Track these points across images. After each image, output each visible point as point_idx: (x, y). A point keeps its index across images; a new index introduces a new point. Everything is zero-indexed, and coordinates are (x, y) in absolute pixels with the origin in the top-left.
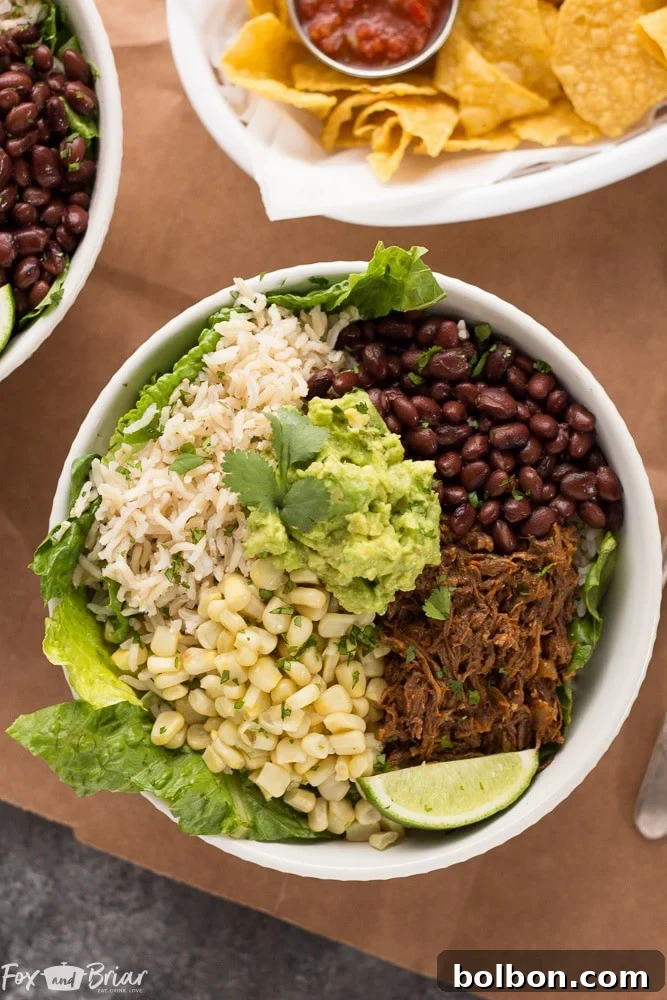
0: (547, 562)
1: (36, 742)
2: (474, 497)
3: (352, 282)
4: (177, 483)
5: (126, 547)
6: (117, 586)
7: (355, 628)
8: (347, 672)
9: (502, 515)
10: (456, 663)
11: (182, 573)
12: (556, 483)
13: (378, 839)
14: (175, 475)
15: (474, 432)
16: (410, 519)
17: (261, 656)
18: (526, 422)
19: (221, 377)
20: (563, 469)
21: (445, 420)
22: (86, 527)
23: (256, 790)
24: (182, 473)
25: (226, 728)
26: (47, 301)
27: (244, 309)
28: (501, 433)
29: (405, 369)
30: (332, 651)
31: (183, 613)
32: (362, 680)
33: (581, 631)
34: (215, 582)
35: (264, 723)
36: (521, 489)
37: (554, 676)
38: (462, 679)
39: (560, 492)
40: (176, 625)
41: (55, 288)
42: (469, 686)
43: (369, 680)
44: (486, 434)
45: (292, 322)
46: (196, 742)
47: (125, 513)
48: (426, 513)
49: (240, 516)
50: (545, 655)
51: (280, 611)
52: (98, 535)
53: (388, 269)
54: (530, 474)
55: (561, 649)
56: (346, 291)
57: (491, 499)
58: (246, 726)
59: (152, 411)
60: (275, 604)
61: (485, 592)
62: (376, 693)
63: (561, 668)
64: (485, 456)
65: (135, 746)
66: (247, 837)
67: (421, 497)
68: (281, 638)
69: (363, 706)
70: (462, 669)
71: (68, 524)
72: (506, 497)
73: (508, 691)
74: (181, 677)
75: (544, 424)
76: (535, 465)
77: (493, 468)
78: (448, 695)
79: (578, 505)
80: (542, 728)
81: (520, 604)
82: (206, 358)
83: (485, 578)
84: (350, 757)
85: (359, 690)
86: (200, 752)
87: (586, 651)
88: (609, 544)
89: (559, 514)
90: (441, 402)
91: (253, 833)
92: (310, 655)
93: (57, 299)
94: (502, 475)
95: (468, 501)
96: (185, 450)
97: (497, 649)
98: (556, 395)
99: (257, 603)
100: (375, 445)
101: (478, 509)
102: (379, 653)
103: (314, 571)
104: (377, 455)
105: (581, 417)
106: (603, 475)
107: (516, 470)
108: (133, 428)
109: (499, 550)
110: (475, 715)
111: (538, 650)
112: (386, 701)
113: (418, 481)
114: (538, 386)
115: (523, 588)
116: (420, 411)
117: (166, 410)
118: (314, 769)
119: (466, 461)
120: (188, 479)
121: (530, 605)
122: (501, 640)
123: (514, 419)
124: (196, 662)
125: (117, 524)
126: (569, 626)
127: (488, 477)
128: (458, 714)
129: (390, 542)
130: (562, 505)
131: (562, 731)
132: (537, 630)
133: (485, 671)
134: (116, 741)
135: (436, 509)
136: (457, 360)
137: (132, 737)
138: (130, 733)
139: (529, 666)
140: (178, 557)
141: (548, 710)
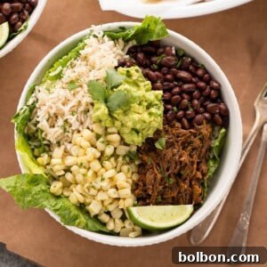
0: (200, 133)
1: (8, 187)
2: (175, 108)
3: (135, 29)
4: (68, 94)
5: (47, 117)
6: (42, 131)
7: (129, 152)
8: (125, 168)
9: (185, 116)
10: (166, 167)
11: (67, 127)
12: (205, 107)
13: (132, 234)
14: (67, 91)
15: (176, 86)
16: (153, 110)
17: (95, 158)
18: (195, 83)
19: (85, 58)
20: (207, 103)
21: (166, 80)
22: (32, 109)
23: (88, 213)
24: (71, 90)
25: (79, 186)
26: (22, 28)
27: (95, 36)
28: (186, 86)
29: (152, 63)
30: (120, 159)
31: (66, 143)
32: (130, 172)
33: (211, 163)
34: (79, 132)
35: (94, 184)
36: (192, 107)
37: (201, 177)
38: (167, 174)
39: (206, 111)
40: (62, 147)
41: (25, 24)
42: (169, 176)
43: (133, 173)
44: (180, 87)
45: (112, 42)
46: (66, 193)
47: (48, 104)
48: (159, 109)
49: (90, 107)
50: (198, 169)
51: (103, 142)
52: (36, 112)
53: (149, 25)
54: (196, 102)
55: (204, 167)
56: (133, 32)
57: (181, 110)
58: (87, 185)
59: (60, 68)
60: (101, 139)
61: (177, 142)
62: (135, 177)
63: (204, 175)
64: (180, 94)
65: (44, 191)
66: (84, 228)
67: (157, 102)
68: (102, 153)
69: (130, 181)
70: (168, 170)
71: (25, 107)
72: (186, 109)
73: (184, 180)
74: (63, 167)
75: (202, 84)
76: (198, 99)
77: (183, 98)
78: (162, 179)
79: (213, 115)
80: (195, 197)
81: (190, 148)
82: (81, 52)
83: (178, 137)
84: (124, 199)
85: (129, 175)
86: (67, 197)
87: (213, 170)
88: (223, 130)
89: (206, 118)
90: (164, 74)
91: (86, 227)
92: (112, 159)
93: (26, 27)
94: (186, 101)
95: (173, 110)
96: (72, 82)
97: (181, 162)
98: (206, 76)
99: (94, 139)
100: (142, 84)
101: (176, 113)
102: (137, 163)
103: (116, 127)
104: (142, 87)
105: (215, 84)
106: (222, 106)
107: (191, 100)
108: (52, 74)
109: (183, 127)
110: (171, 189)
111: (195, 166)
112: (139, 180)
113: (156, 97)
114: (200, 72)
115: (191, 142)
116: (157, 76)
117: (65, 69)
118: (111, 204)
119: (173, 95)
120: (72, 92)
121: (193, 149)
122: (182, 159)
123: (191, 82)
124: (69, 161)
125: (44, 108)
126: (207, 161)
127: (180, 101)
128: (165, 187)
129: (145, 116)
130: (207, 115)
131: (203, 199)
132: (195, 159)
133: (176, 171)
134: (37, 189)
135: (162, 108)
136: (171, 60)
137: (43, 188)
138: (43, 186)
139: (192, 172)
140: (66, 121)
141: (198, 189)
